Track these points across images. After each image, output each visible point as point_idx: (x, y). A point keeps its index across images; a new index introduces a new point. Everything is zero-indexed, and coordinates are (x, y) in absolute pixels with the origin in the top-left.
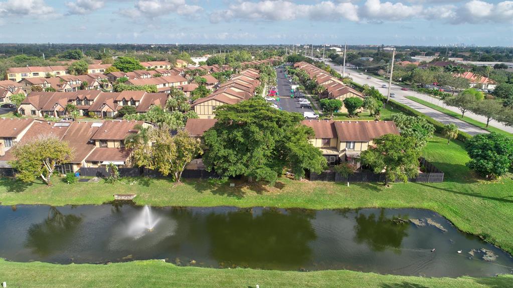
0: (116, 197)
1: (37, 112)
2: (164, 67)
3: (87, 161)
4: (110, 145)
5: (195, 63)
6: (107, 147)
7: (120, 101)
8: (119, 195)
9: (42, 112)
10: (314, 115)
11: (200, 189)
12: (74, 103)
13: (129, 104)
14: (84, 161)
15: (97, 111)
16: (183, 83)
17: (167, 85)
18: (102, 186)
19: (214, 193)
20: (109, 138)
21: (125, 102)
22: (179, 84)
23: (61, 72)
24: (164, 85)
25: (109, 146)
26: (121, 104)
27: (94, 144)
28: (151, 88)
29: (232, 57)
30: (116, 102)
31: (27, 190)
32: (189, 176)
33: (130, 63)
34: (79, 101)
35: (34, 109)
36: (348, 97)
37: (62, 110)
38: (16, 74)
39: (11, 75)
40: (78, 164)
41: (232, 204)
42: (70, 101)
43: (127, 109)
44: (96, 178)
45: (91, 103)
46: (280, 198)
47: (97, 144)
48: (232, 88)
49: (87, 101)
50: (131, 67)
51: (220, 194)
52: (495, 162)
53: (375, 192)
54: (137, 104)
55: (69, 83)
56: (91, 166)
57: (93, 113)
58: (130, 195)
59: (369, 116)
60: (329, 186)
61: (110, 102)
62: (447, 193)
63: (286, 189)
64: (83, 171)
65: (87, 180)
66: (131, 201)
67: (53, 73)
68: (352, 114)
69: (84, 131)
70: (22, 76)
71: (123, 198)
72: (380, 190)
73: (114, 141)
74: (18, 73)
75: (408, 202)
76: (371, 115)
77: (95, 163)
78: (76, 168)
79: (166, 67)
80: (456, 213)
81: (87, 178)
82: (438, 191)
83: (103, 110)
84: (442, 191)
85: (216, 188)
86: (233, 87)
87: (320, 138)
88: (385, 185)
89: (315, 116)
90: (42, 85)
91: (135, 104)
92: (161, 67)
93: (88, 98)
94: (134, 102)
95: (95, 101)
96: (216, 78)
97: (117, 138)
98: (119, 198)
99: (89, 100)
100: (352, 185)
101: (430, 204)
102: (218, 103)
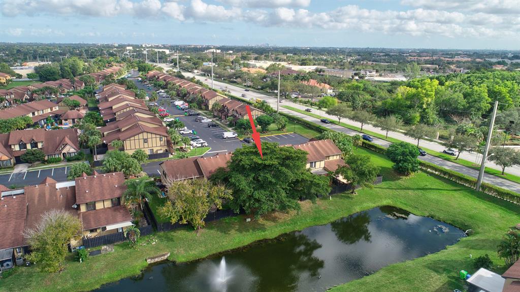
0: (149, 261)
4: (99, 206)
6: (94, 209)
7: (14, 145)
13: (29, 146)
17: (36, 114)
20: (97, 199)
24: (33, 114)
36: (254, 114)
44: (106, 247)
58: (164, 255)
59: (278, 130)
62: (390, 190)
64: (86, 243)
65: (98, 252)
68: (266, 130)
69: (51, 195)
71: (157, 260)
72: (352, 198)
73: (104, 201)
77: (93, 231)
84: (387, 190)
85: (237, 226)
88: (352, 193)
89: (234, 136)
91: (37, 146)
94: (34, 144)
97: (105, 197)
98: (153, 261)
101: (387, 201)
102: (150, 135)
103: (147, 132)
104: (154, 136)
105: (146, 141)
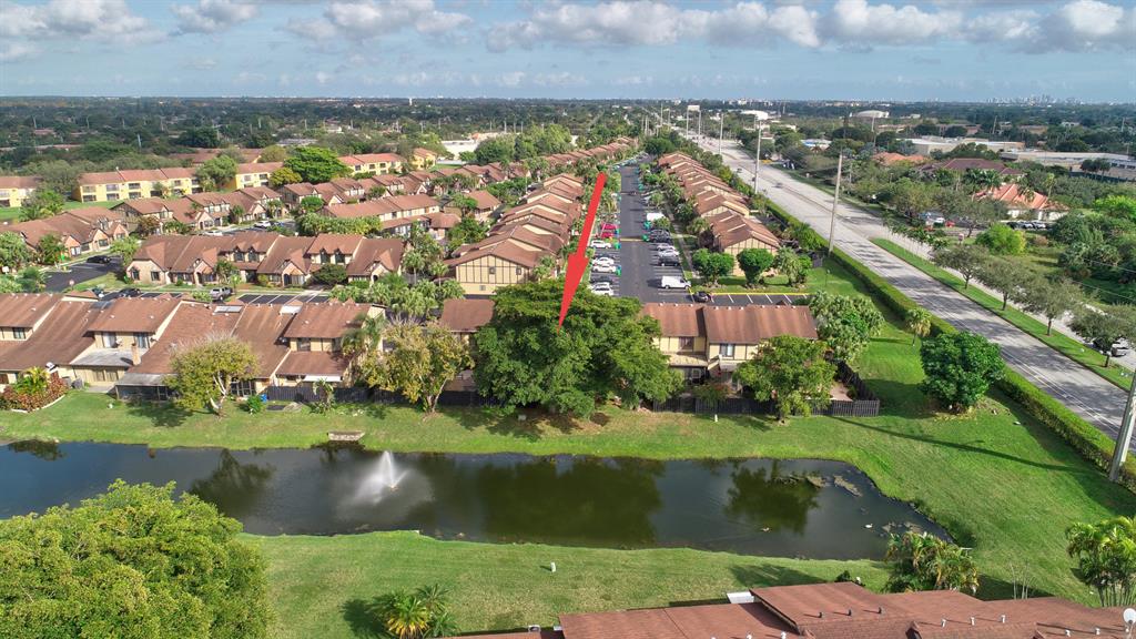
0: (332, 437)
1: (161, 274)
2: (388, 165)
3: (279, 376)
4: (316, 347)
5: (453, 156)
6: (309, 348)
7: (315, 255)
8: (336, 433)
9: (171, 275)
10: (682, 282)
11: (469, 423)
12: (231, 258)
13: (333, 260)
14: (273, 374)
15: (274, 275)
16: (431, 209)
17: (399, 214)
18: (307, 417)
19: (493, 430)
20: (313, 336)
21: (326, 257)
22: (422, 212)
23: (183, 180)
24: (394, 214)
25: (313, 349)
26: (318, 260)
27: (288, 345)
28: (370, 224)
29: (529, 141)
30: (307, 256)
31: (186, 423)
32: (451, 401)
33: (320, 160)
34: (239, 254)
35: (156, 269)
36: (749, 247)
37: (208, 271)
38: (97, 186)
39: (87, 189)
40: (264, 380)
41: (521, 450)
42: (222, 253)
43: (330, 271)
44: (295, 404)
45: (261, 257)
46: (601, 440)
47: (294, 345)
48: (527, 227)
49: (254, 254)
50: (323, 168)
51: (501, 433)
52: (959, 384)
53: (759, 432)
54: (347, 260)
55: (206, 209)
56: (285, 383)
57: (265, 278)
58: (354, 434)
59: (786, 285)
60: (684, 420)
61: (297, 256)
62: (879, 434)
63: (611, 426)
64: (272, 392)
65: (281, 407)
66: (357, 442)
67: (168, 183)
68: (754, 282)
69: (268, 321)
70: (108, 189)
71: (343, 438)
72: (768, 428)
73: (322, 340)
74: (100, 183)
75: (812, 450)
76: (790, 284)
77: (291, 378)
78: (260, 387)
79: (393, 165)
80: (884, 467)
81: (280, 403)
82: (864, 431)
83: (284, 272)
84: (872, 431)
85: (496, 423)
86: (529, 224)
87: (674, 337)
88: (778, 419)
89: (683, 285)
90: (158, 215)
91: (343, 261)
92: (383, 165)
93: (256, 249)
94: (341, 257)
95: (268, 253)
96: (495, 196)
97: (327, 335)
98: (337, 438)
99: (258, 253)
100: (723, 420)
101: (848, 452)
102: (499, 262)
103: (495, 256)
104: (506, 264)
105: (492, 271)
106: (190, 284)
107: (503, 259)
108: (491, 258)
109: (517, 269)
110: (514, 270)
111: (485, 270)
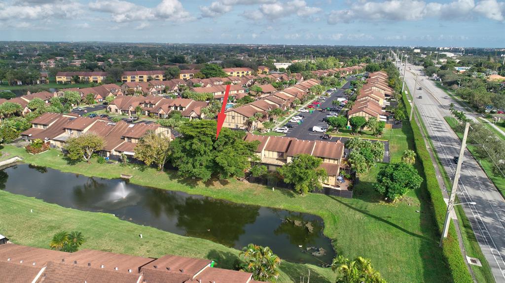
0: (121, 176)
1: (118, 110)
2: (245, 73)
3: (116, 151)
4: (133, 141)
6: (131, 142)
7: (172, 106)
8: (123, 175)
9: (121, 111)
10: (322, 129)
11: (172, 178)
12: (143, 105)
14: (113, 150)
15: (156, 113)
16: (240, 91)
18: (117, 167)
19: (179, 182)
20: (132, 136)
21: (176, 108)
22: (236, 92)
23: (159, 75)
24: (222, 92)
25: (132, 142)
26: (173, 109)
27: (124, 139)
28: (208, 95)
30: (170, 107)
31: (77, 164)
33: (214, 69)
34: (146, 104)
35: (117, 108)
36: (361, 115)
37: (133, 110)
38: (128, 76)
39: (124, 78)
40: (110, 152)
42: (140, 104)
44: (117, 162)
45: (154, 106)
46: (218, 192)
47: (126, 139)
49: (151, 104)
50: (214, 73)
51: (182, 183)
53: (289, 198)
54: (184, 109)
55: (155, 87)
56: (118, 154)
57: (153, 114)
58: (129, 176)
60: (260, 188)
61: (165, 106)
63: (227, 186)
65: (111, 163)
67: (154, 76)
69: (123, 129)
70: (132, 78)
71: (125, 177)
72: (294, 197)
73: (135, 139)
75: (308, 209)
79: (248, 72)
80: (335, 222)
81: (113, 161)
82: (338, 204)
83: (160, 113)
84: (342, 205)
85: (182, 179)
87: (275, 151)
88: (301, 193)
90: (136, 88)
91: (182, 110)
93: (152, 103)
94: (181, 108)
95: (156, 104)
97: (137, 137)
98: (123, 177)
99: (153, 104)
100: (276, 190)
102: (236, 114)
104: (239, 115)
105: (233, 117)
106: (127, 115)
107: (238, 113)
108: (233, 112)
109: (244, 118)
110: (242, 118)
111: (231, 117)
